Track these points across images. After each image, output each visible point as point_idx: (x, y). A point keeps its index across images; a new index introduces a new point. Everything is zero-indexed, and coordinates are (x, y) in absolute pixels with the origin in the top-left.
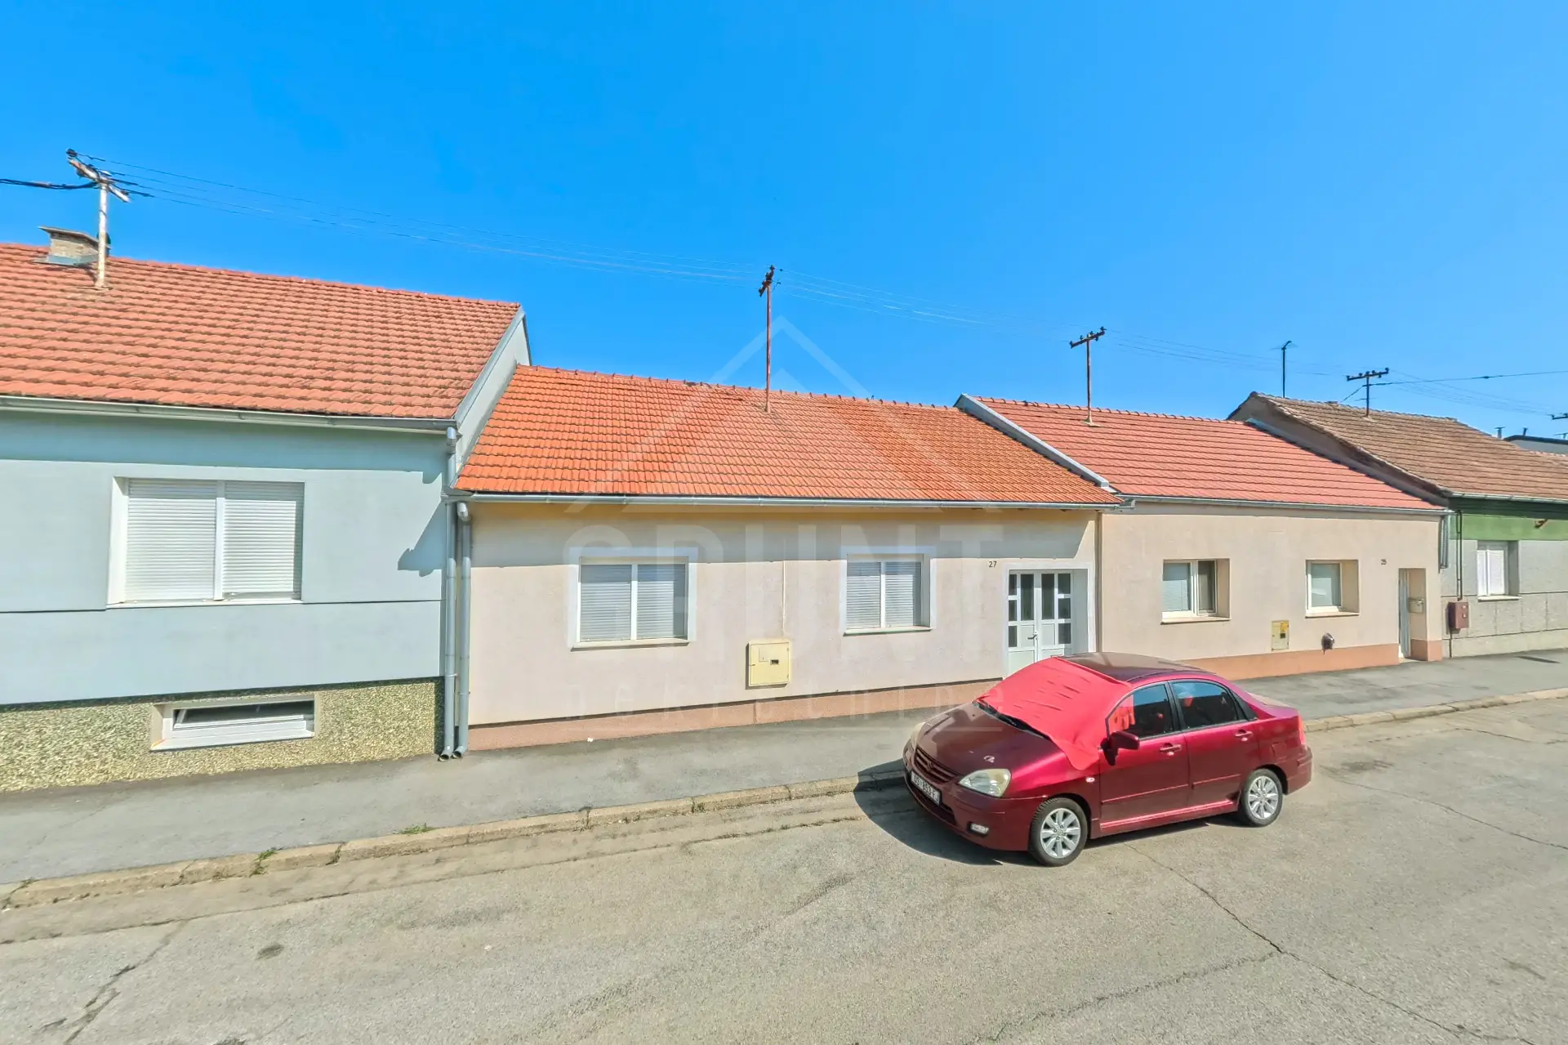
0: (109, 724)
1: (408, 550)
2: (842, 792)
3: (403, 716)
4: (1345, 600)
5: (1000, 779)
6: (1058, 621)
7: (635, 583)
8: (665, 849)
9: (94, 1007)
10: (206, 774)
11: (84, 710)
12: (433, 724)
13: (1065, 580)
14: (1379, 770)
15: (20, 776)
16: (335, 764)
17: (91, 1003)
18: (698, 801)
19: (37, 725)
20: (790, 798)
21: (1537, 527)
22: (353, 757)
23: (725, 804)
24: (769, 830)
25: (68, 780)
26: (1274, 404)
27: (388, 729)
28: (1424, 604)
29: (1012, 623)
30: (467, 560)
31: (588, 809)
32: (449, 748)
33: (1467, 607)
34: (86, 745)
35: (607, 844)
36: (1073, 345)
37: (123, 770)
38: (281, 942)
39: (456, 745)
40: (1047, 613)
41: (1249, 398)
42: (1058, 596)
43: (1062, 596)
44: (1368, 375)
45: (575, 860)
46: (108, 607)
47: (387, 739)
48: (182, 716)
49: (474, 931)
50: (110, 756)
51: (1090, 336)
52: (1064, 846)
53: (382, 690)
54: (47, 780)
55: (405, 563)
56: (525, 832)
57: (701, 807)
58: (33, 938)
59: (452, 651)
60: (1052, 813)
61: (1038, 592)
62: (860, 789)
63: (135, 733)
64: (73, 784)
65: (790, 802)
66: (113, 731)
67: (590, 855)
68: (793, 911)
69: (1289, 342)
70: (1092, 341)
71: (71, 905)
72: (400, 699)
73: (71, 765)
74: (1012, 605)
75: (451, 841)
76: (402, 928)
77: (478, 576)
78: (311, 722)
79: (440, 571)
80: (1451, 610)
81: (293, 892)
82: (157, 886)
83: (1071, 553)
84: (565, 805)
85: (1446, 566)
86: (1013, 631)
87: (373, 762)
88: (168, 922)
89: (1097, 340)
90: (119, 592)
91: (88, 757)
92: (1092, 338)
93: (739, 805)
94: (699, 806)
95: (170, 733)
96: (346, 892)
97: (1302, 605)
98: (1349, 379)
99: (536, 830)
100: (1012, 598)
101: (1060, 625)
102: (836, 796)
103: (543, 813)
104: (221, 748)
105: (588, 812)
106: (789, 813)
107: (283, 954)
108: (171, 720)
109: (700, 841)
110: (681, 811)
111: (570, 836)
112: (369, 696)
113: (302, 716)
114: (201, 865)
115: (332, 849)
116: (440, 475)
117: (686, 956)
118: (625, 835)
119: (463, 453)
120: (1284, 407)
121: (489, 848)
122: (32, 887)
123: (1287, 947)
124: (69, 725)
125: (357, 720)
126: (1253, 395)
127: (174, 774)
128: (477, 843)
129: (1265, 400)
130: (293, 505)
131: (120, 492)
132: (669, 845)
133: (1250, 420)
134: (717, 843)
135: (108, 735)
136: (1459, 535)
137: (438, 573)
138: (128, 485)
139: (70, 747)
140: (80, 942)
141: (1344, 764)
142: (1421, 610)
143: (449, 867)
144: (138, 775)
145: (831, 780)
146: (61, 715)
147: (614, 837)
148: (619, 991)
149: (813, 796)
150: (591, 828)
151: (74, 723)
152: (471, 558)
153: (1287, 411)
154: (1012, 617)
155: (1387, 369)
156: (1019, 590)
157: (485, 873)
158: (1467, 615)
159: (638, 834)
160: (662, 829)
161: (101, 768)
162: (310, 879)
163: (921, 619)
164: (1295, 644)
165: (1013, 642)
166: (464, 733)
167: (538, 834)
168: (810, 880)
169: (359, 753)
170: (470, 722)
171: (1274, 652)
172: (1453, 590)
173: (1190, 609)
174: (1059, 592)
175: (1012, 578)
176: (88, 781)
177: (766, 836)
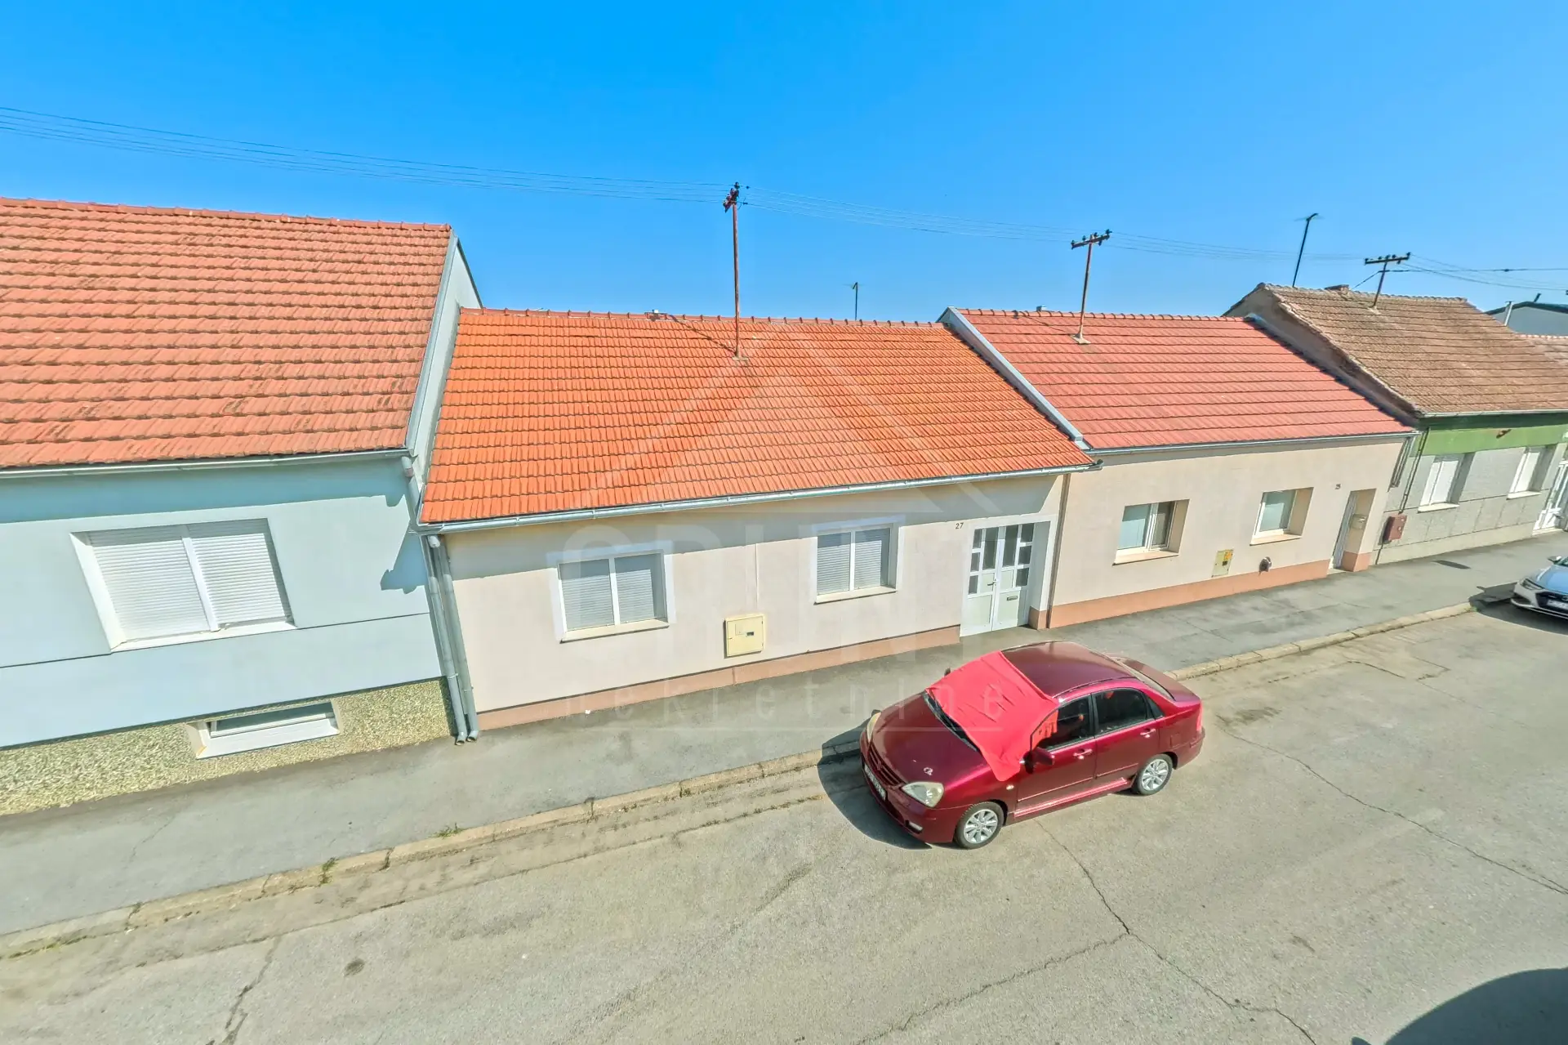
0: (151, 743)
1: (388, 571)
2: (808, 767)
3: (414, 710)
4: (1291, 525)
5: (934, 791)
6: (1018, 566)
7: (613, 576)
8: (658, 840)
9: (231, 1028)
10: (252, 771)
11: (126, 735)
12: (444, 713)
13: (1028, 531)
14: (1266, 720)
15: (89, 789)
16: (364, 753)
17: (229, 1024)
18: (686, 786)
19: (87, 750)
20: (763, 776)
21: (1499, 436)
22: (379, 746)
23: (708, 786)
24: (745, 815)
25: (133, 788)
26: (1279, 300)
27: (405, 722)
28: (1365, 522)
29: (974, 573)
30: (448, 577)
31: (592, 799)
32: (462, 733)
33: (1405, 520)
34: (137, 761)
35: (611, 837)
36: (1074, 246)
37: (175, 776)
38: (361, 957)
39: (469, 730)
40: (1008, 560)
41: (1255, 290)
42: (1020, 544)
43: (1024, 544)
44: (1387, 260)
45: (585, 856)
46: (112, 651)
47: (406, 728)
48: (214, 725)
49: (512, 938)
50: (162, 766)
51: (1093, 238)
52: (983, 833)
53: (392, 691)
54: (114, 790)
55: (388, 582)
56: (540, 827)
57: (688, 793)
58: (161, 960)
59: (449, 656)
60: (976, 813)
61: (1001, 544)
62: (824, 763)
63: (178, 747)
64: (138, 790)
65: (763, 780)
66: (157, 748)
67: (597, 850)
68: (761, 908)
69: (1315, 214)
70: (1095, 245)
71: (179, 924)
72: (410, 696)
73: (130, 776)
74: (975, 557)
75: (480, 842)
76: (455, 938)
77: (462, 589)
78: (333, 720)
79: (423, 587)
80: (1390, 522)
81: (358, 901)
82: (246, 900)
83: (1036, 507)
84: (573, 797)
85: (1397, 486)
86: (973, 581)
87: (397, 749)
88: (264, 939)
89: (1100, 244)
90: (117, 635)
91: (143, 768)
92: (1095, 240)
93: (720, 787)
94: (686, 792)
95: (209, 744)
96: (402, 899)
97: (1250, 532)
98: (1367, 262)
99: (550, 825)
100: (976, 551)
101: (1019, 570)
102: (803, 770)
103: (552, 806)
104: (259, 751)
105: (592, 804)
106: (761, 794)
107: (366, 968)
108: (206, 731)
109: (687, 830)
110: (672, 796)
111: (579, 828)
112: (380, 696)
113: (324, 715)
114: (277, 880)
115: (381, 857)
116: (404, 497)
117: (678, 958)
118: (624, 826)
119: (422, 473)
120: (1288, 304)
121: (512, 846)
122: (143, 910)
123: (1135, 929)
124: (116, 748)
125: (376, 716)
126: (1261, 286)
127: (224, 774)
128: (501, 840)
129: (1270, 293)
130: (261, 537)
131: (84, 545)
132: (661, 836)
133: (1252, 315)
134: (701, 831)
135: (154, 751)
136: (1420, 453)
137: (421, 589)
138: (87, 537)
139: (124, 763)
140: (200, 961)
141: (1238, 713)
142: (1361, 527)
143: (482, 869)
144: (193, 778)
145: (800, 755)
146: (105, 740)
147: (616, 828)
148: (629, 997)
149: (783, 772)
150: (596, 818)
151: (119, 745)
152: (451, 573)
153: (1291, 308)
154: (974, 567)
155: (1409, 254)
156: (983, 544)
157: (513, 874)
158: (1402, 527)
159: (636, 824)
160: (656, 818)
161: (158, 775)
162: (369, 887)
163: (888, 580)
164: (1234, 570)
165: (973, 588)
166: (473, 720)
167: (552, 828)
168: (776, 870)
169: (384, 741)
170: (478, 710)
171: (1214, 578)
172: (1397, 506)
173: (1143, 545)
174: (1021, 541)
175: (978, 533)
176: (150, 787)
177: (742, 822)
